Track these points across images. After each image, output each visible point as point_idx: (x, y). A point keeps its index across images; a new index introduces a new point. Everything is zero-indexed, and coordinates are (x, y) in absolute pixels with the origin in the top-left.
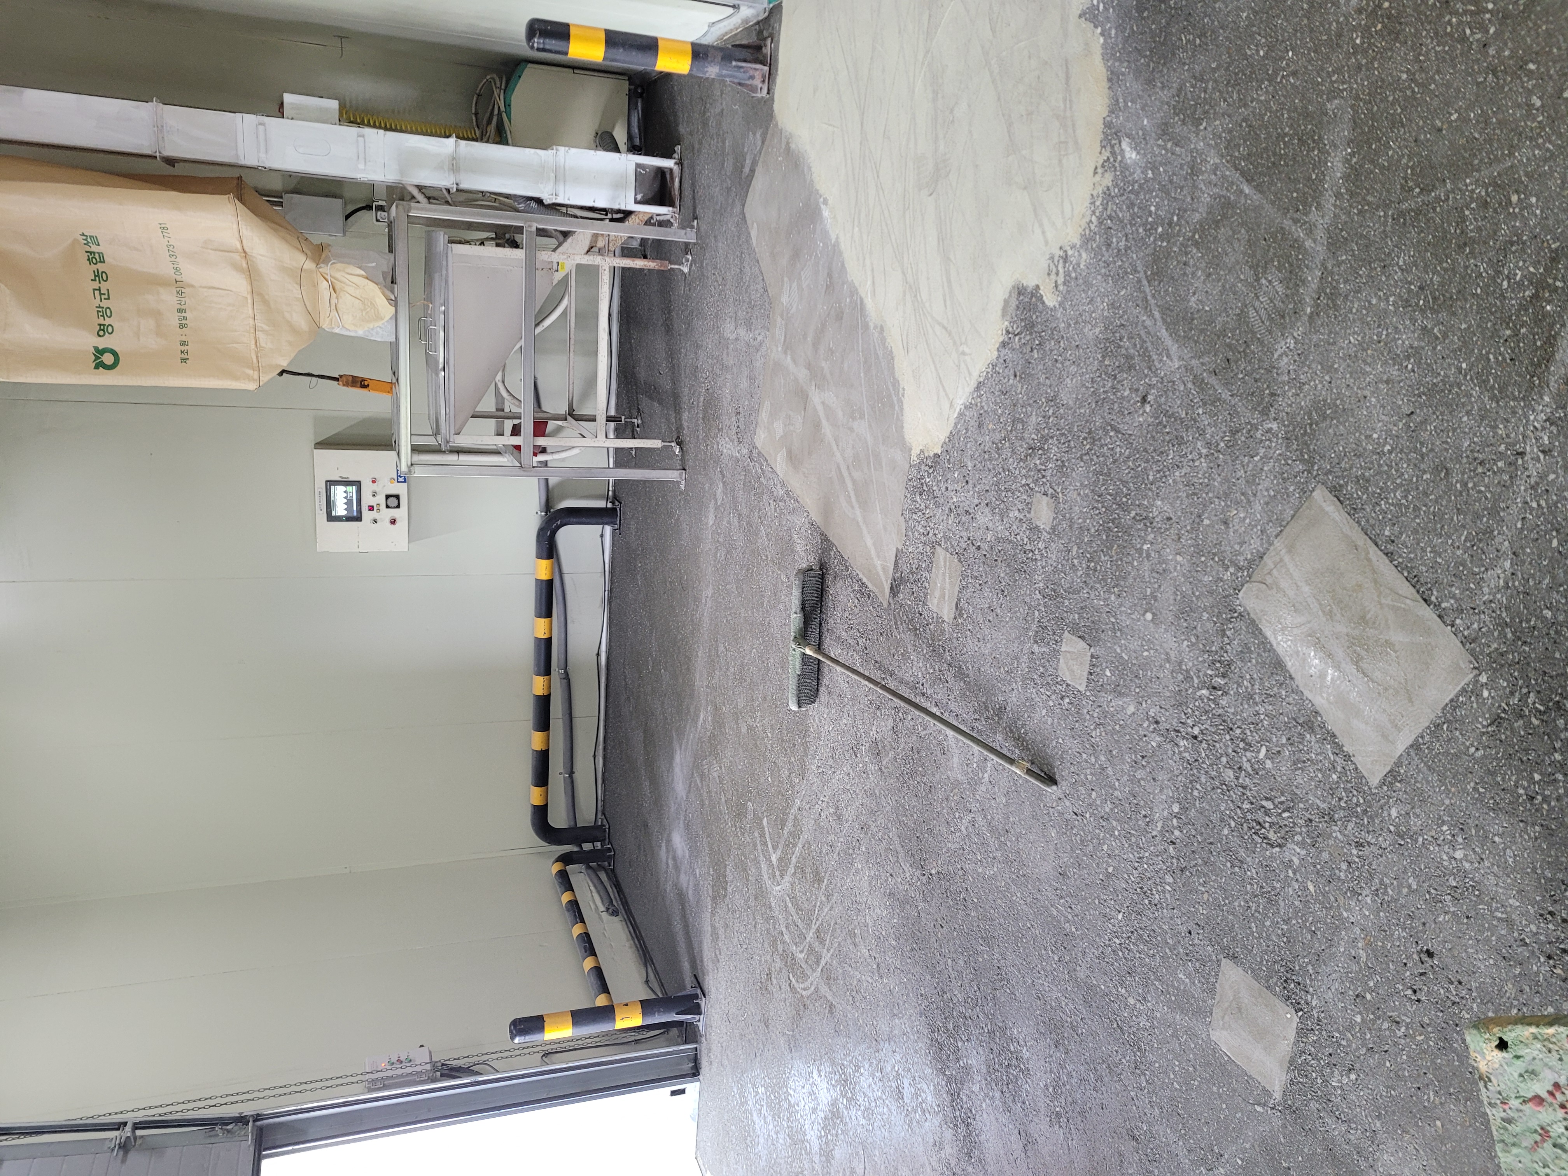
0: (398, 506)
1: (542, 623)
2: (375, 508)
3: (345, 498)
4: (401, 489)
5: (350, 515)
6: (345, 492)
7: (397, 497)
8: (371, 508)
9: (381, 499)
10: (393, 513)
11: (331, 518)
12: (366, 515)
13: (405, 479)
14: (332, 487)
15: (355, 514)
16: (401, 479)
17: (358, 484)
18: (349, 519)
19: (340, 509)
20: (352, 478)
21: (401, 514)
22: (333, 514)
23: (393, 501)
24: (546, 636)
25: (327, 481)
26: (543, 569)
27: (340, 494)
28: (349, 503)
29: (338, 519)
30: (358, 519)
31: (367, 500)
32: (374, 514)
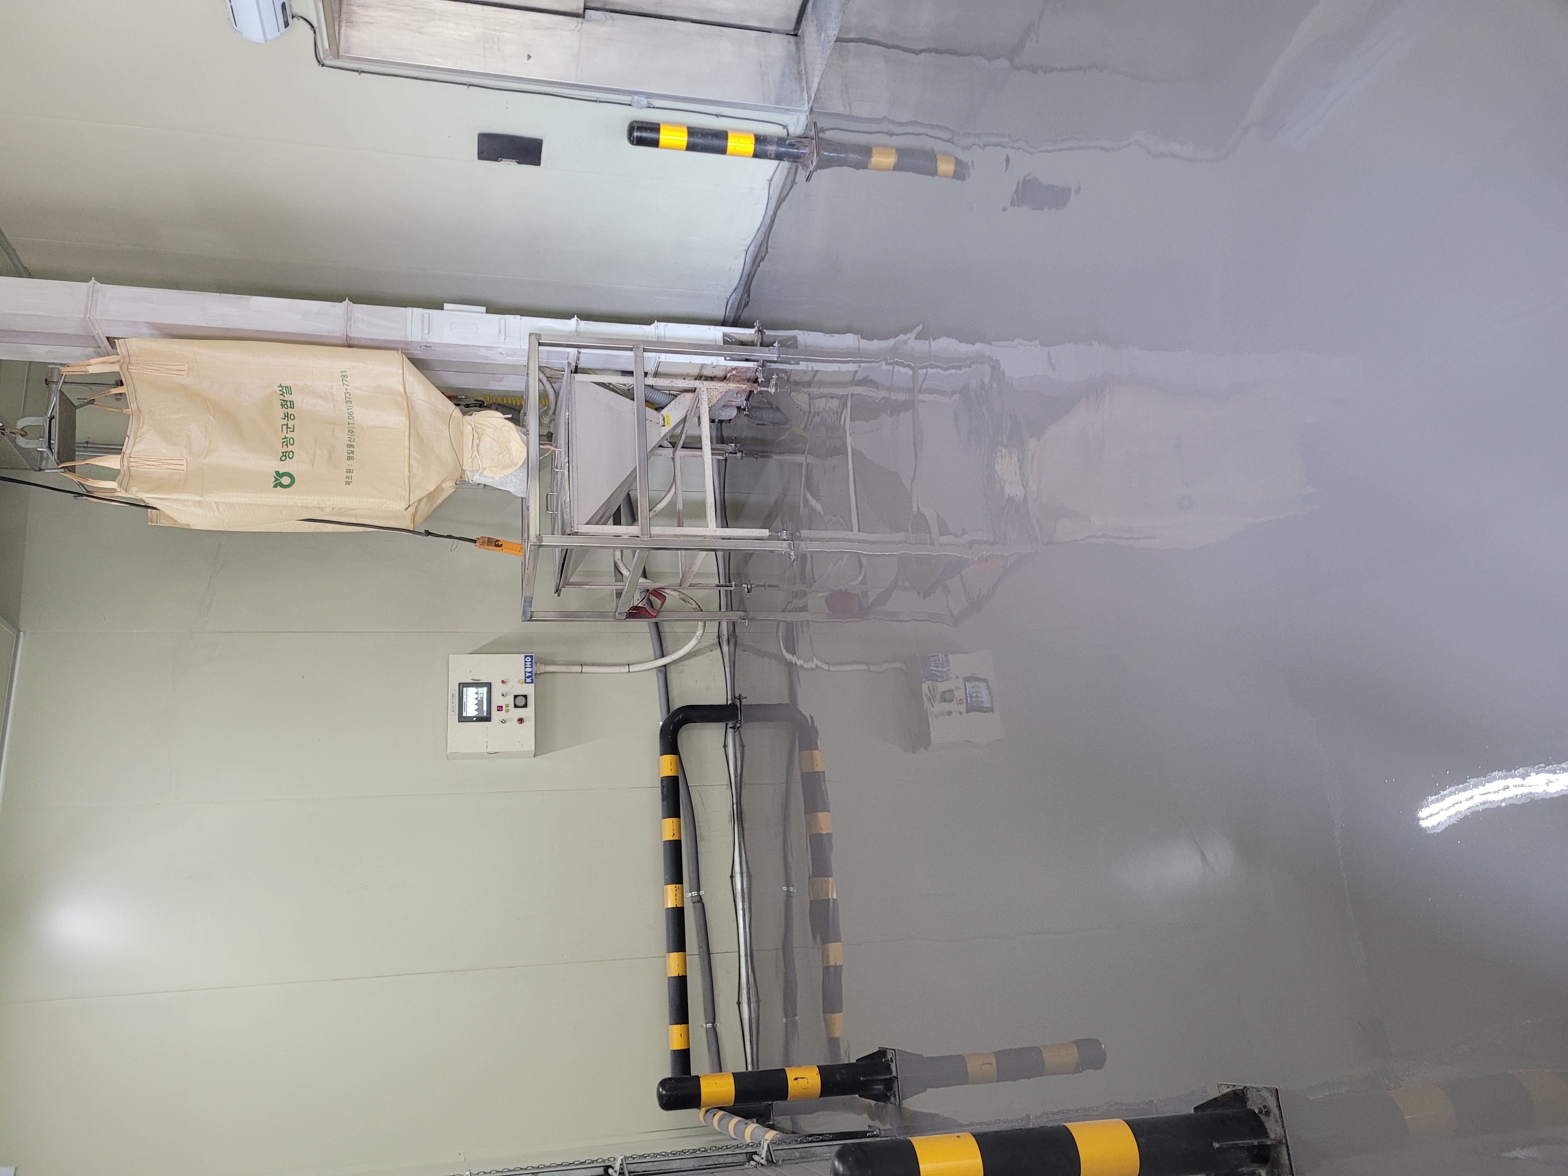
0: (525, 706)
1: (670, 823)
2: (504, 708)
3: (476, 699)
4: (529, 690)
5: (480, 715)
6: (477, 693)
7: (525, 697)
8: (500, 708)
9: (510, 700)
10: (521, 713)
11: (462, 719)
12: (495, 714)
13: (532, 680)
14: (465, 689)
15: (485, 714)
16: (529, 680)
17: (489, 685)
18: (480, 719)
19: (471, 710)
20: (484, 680)
21: (529, 713)
22: (464, 715)
23: (520, 701)
24: (675, 838)
25: (460, 684)
26: (667, 766)
27: (471, 694)
28: (480, 703)
29: (469, 719)
30: (487, 719)
31: (497, 700)
32: (502, 715)
